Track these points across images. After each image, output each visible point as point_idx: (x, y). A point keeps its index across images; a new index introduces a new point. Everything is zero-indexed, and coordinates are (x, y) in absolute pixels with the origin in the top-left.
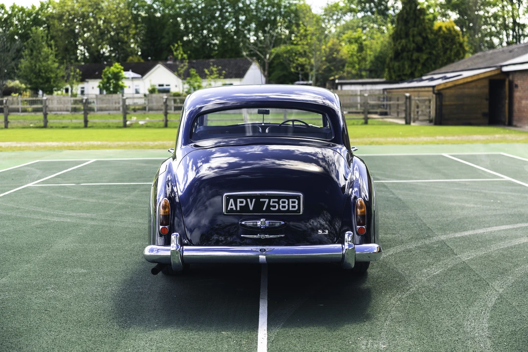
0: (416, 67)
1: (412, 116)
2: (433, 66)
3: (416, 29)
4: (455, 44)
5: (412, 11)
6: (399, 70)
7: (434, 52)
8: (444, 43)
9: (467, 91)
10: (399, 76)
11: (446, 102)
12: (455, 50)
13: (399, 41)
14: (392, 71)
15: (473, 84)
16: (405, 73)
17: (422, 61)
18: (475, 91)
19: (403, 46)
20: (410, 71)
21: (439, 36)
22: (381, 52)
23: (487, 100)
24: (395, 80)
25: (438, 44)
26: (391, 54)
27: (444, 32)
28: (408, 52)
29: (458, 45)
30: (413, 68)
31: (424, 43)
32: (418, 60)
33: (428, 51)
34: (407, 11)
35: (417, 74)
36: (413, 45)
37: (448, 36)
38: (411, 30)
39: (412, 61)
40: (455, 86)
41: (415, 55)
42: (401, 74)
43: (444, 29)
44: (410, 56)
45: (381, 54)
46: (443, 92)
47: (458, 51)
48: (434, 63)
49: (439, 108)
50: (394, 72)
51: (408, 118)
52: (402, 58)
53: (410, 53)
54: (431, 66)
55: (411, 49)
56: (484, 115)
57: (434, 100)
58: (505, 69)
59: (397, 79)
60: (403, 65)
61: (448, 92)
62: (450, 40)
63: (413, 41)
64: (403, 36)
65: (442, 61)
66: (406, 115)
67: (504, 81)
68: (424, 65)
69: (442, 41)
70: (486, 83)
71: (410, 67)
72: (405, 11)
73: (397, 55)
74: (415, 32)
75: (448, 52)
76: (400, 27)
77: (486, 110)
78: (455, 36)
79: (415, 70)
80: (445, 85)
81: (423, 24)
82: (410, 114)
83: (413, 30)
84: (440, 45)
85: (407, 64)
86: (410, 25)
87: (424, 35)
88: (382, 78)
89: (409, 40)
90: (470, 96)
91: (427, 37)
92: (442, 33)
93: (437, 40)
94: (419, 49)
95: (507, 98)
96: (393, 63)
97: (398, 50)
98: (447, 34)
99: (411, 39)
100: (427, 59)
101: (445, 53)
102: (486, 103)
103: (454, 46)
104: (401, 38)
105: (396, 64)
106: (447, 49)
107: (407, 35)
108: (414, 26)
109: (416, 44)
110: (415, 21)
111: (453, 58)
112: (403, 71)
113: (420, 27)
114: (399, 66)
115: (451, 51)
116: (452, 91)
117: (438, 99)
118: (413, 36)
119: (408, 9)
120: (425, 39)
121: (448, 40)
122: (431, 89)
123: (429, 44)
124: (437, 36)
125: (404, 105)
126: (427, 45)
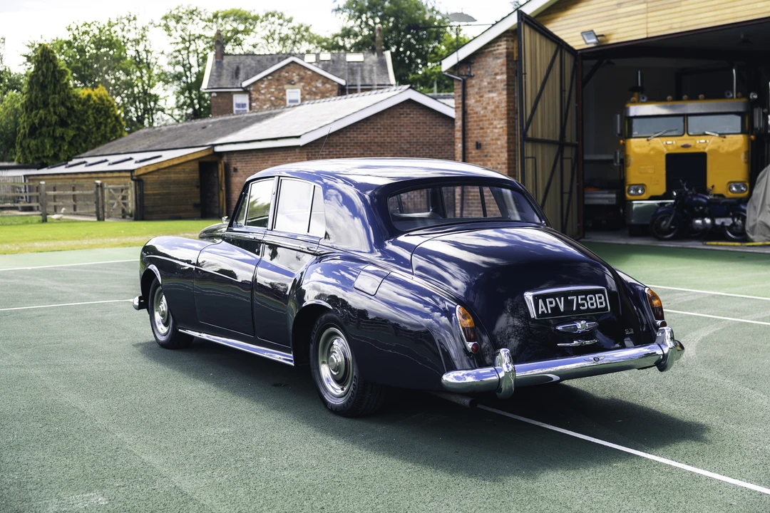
0: (60, 146)
1: (106, 210)
2: (83, 145)
3: (57, 96)
4: (109, 117)
5: (50, 74)
6: (38, 151)
7: (84, 127)
8: (95, 115)
9: (173, 176)
10: (38, 158)
11: (148, 191)
12: (111, 125)
13: (34, 113)
14: (27, 152)
15: (180, 168)
16: (45, 154)
17: (68, 139)
18: (182, 176)
19: (41, 118)
20: (52, 152)
21: (89, 107)
23: (198, 187)
24: (33, 163)
25: (88, 117)
26: (23, 128)
27: (94, 101)
28: (48, 127)
29: (114, 119)
30: (57, 148)
31: (69, 115)
32: (62, 138)
33: (76, 125)
34: (43, 72)
35: (62, 156)
36: (55, 118)
37: (101, 106)
38: (51, 97)
39: (55, 138)
40: (158, 170)
41: (59, 131)
42: (40, 155)
43: (95, 98)
44: (51, 132)
46: (142, 177)
47: (114, 126)
48: (85, 141)
49: (140, 198)
50: (31, 153)
51: (101, 213)
52: (41, 134)
53: (52, 128)
54: (81, 145)
55: (54, 122)
56: (196, 205)
57: (133, 188)
58: (218, 149)
59: (36, 162)
60: (43, 143)
61: (150, 178)
62: (103, 112)
63: (55, 113)
64: (40, 105)
65: (96, 139)
66: (97, 208)
67: (215, 164)
68: (70, 143)
69: (93, 114)
70: (196, 166)
71: (53, 146)
72: (40, 72)
73: (34, 131)
74: (57, 102)
75: (103, 128)
76: (34, 93)
77: (198, 201)
78: (109, 108)
79: (60, 150)
80: (146, 169)
81: (66, 91)
82: (103, 207)
84: (92, 119)
85: (48, 143)
86: (49, 91)
87: (69, 104)
88: (13, 160)
89: (49, 111)
90: (177, 183)
91: (73, 107)
92: (92, 102)
93: (86, 112)
94: (63, 123)
95: (224, 185)
96: (28, 140)
97: (34, 124)
98: (98, 104)
99: (52, 110)
100: (75, 136)
101: (98, 128)
102: (197, 190)
103: (109, 120)
104: (38, 109)
105: (33, 142)
106: (101, 123)
107: (46, 105)
108: (54, 93)
109: (59, 116)
110: (55, 86)
111: (108, 136)
112: (43, 151)
113: (62, 93)
114: (36, 145)
115: (106, 127)
116: (155, 177)
117: (137, 187)
118: (54, 106)
119: (45, 70)
120: (71, 110)
121: (100, 112)
122: (129, 174)
123: (76, 117)
124: (85, 107)
125: (95, 196)
126: (73, 118)
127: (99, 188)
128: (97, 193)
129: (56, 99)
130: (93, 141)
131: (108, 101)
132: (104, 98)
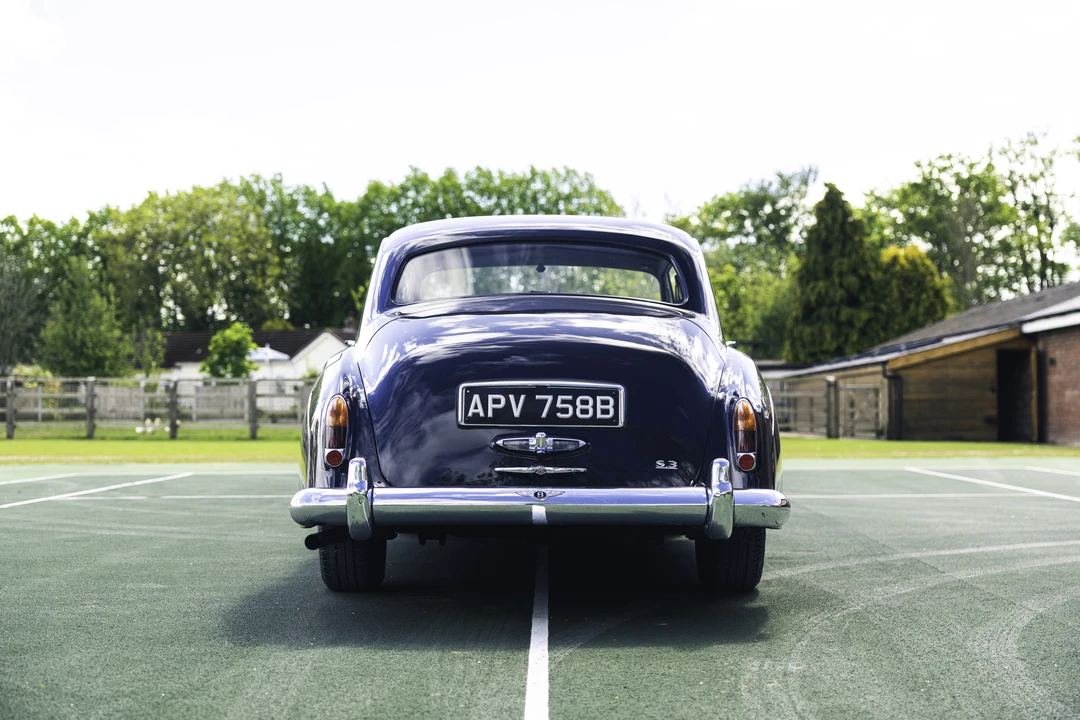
0: (846, 335)
1: (841, 422)
2: (882, 334)
3: (846, 260)
4: (924, 290)
5: (837, 226)
6: (813, 343)
7: (883, 307)
8: (903, 288)
9: (952, 372)
10: (813, 355)
11: (911, 394)
12: (927, 304)
13: (812, 284)
14: (798, 344)
15: (965, 359)
16: (825, 347)
17: (859, 324)
18: (968, 373)
19: (819, 294)
20: (834, 345)
21: (893, 275)
22: (774, 308)
23: (993, 390)
24: (804, 362)
25: (891, 291)
26: (796, 311)
27: (902, 267)
28: (830, 306)
29: (931, 293)
30: (842, 339)
31: (862, 288)
32: (850, 323)
33: (871, 304)
34: (827, 226)
35: (848, 350)
36: (840, 294)
37: (912, 274)
38: (836, 262)
39: (839, 324)
40: (928, 362)
41: (846, 313)
42: (817, 349)
43: (903, 261)
44: (834, 315)
45: (774, 314)
46: (903, 373)
47: (932, 305)
48: (885, 329)
49: (897, 406)
50: (804, 346)
51: (833, 426)
52: (819, 318)
53: (834, 309)
54: (878, 335)
55: (838, 299)
56: (989, 420)
57: (886, 390)
58: (1028, 328)
59: (810, 360)
60: (821, 332)
61: (913, 375)
62: (915, 284)
63: (841, 285)
64: (820, 273)
65: (900, 324)
66: (829, 418)
67: (1026, 353)
68: (863, 332)
69: (898, 285)
70: (991, 356)
71: (835, 336)
72: (823, 226)
73: (809, 313)
74: (845, 268)
75: (912, 307)
76: (813, 256)
77: (993, 412)
78: (924, 276)
79: (846, 342)
80: (907, 360)
81: (861, 252)
82: (837, 419)
83: (841, 264)
84: (896, 293)
85: (828, 331)
86: (834, 252)
87: (862, 272)
88: (780, 358)
89: (833, 283)
90: (959, 383)
91: (868, 277)
92: (898, 268)
93: (888, 283)
94: (853, 301)
95: (1035, 387)
96: (800, 328)
97: (809, 302)
98: (909, 270)
99: (837, 280)
100: (869, 321)
101: (906, 308)
102: (992, 397)
103: (924, 296)
104: (817, 279)
105: (807, 330)
106: (910, 301)
107: (828, 273)
108: (842, 255)
109: (848, 291)
110: (844, 245)
111: (921, 319)
112: (821, 344)
113: (854, 256)
114: (812, 334)
115: (918, 304)
116: (922, 372)
117: (893, 389)
118: (841, 274)
119: (829, 221)
120: (865, 280)
121: (910, 283)
122: (879, 368)
123: (873, 291)
124: (888, 276)
125: (824, 401)
126: (869, 293)
127: (832, 390)
128: (828, 396)
129: (842, 264)
130: (897, 327)
131: (924, 265)
132: (919, 261)
